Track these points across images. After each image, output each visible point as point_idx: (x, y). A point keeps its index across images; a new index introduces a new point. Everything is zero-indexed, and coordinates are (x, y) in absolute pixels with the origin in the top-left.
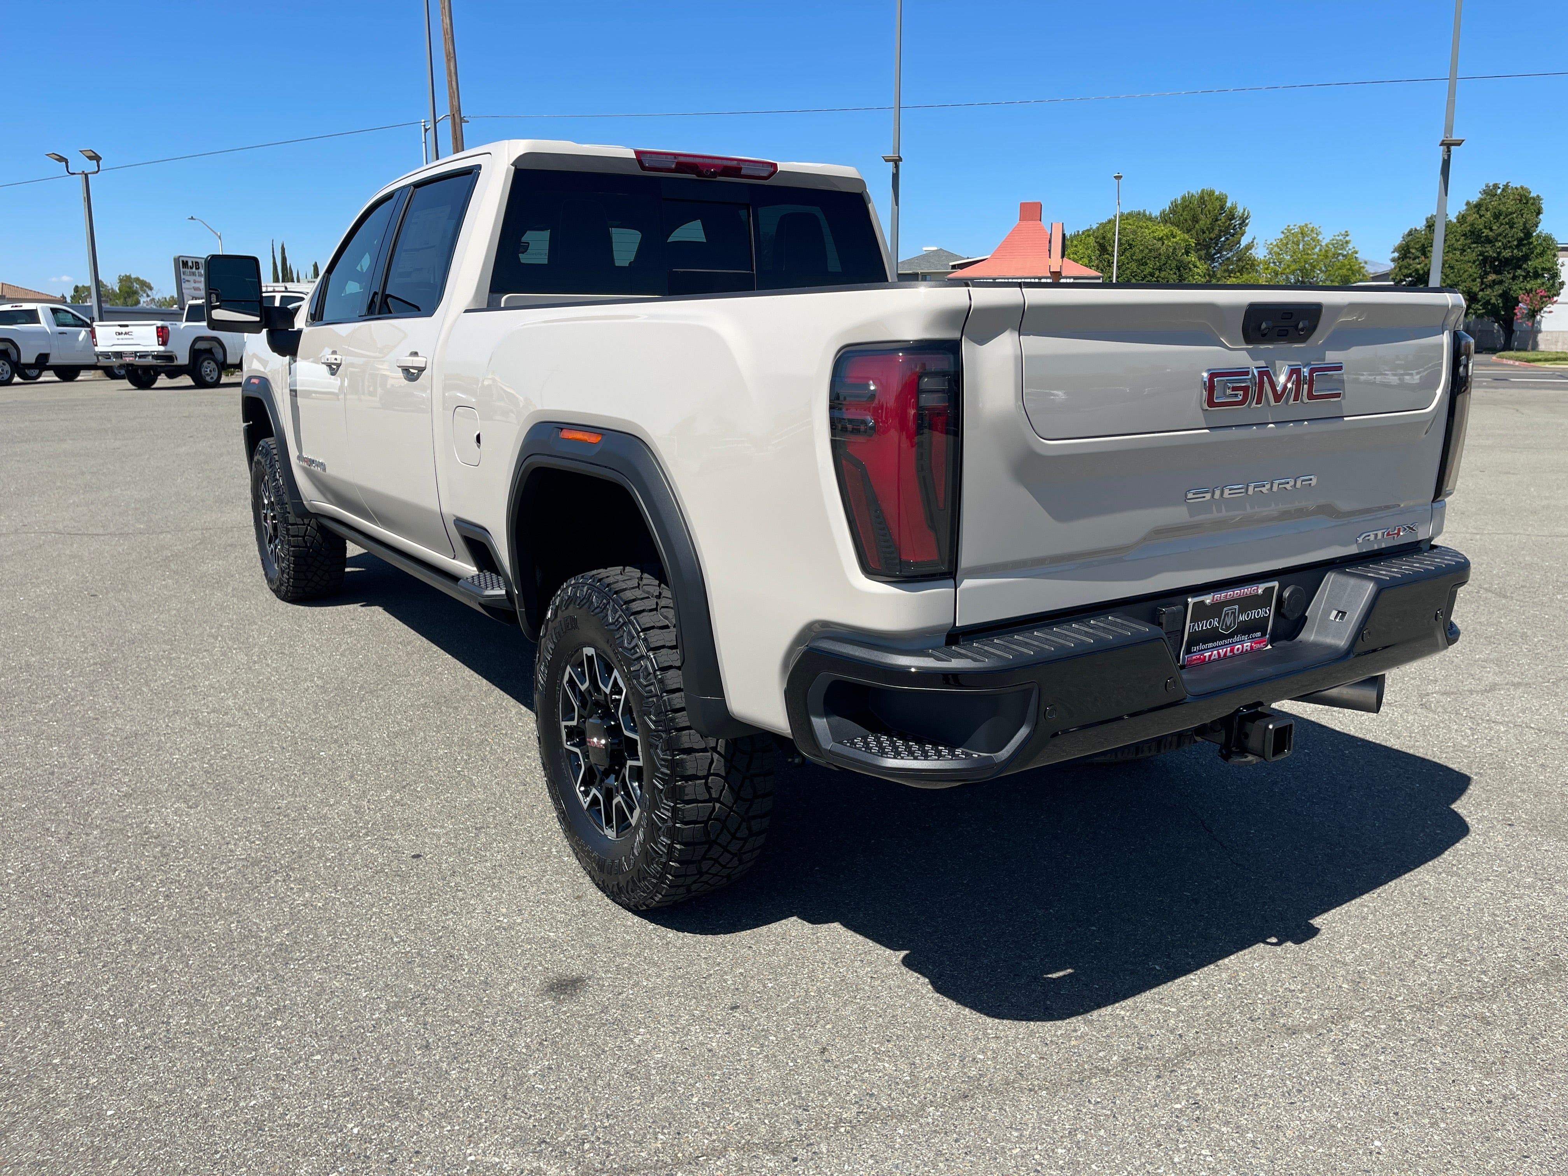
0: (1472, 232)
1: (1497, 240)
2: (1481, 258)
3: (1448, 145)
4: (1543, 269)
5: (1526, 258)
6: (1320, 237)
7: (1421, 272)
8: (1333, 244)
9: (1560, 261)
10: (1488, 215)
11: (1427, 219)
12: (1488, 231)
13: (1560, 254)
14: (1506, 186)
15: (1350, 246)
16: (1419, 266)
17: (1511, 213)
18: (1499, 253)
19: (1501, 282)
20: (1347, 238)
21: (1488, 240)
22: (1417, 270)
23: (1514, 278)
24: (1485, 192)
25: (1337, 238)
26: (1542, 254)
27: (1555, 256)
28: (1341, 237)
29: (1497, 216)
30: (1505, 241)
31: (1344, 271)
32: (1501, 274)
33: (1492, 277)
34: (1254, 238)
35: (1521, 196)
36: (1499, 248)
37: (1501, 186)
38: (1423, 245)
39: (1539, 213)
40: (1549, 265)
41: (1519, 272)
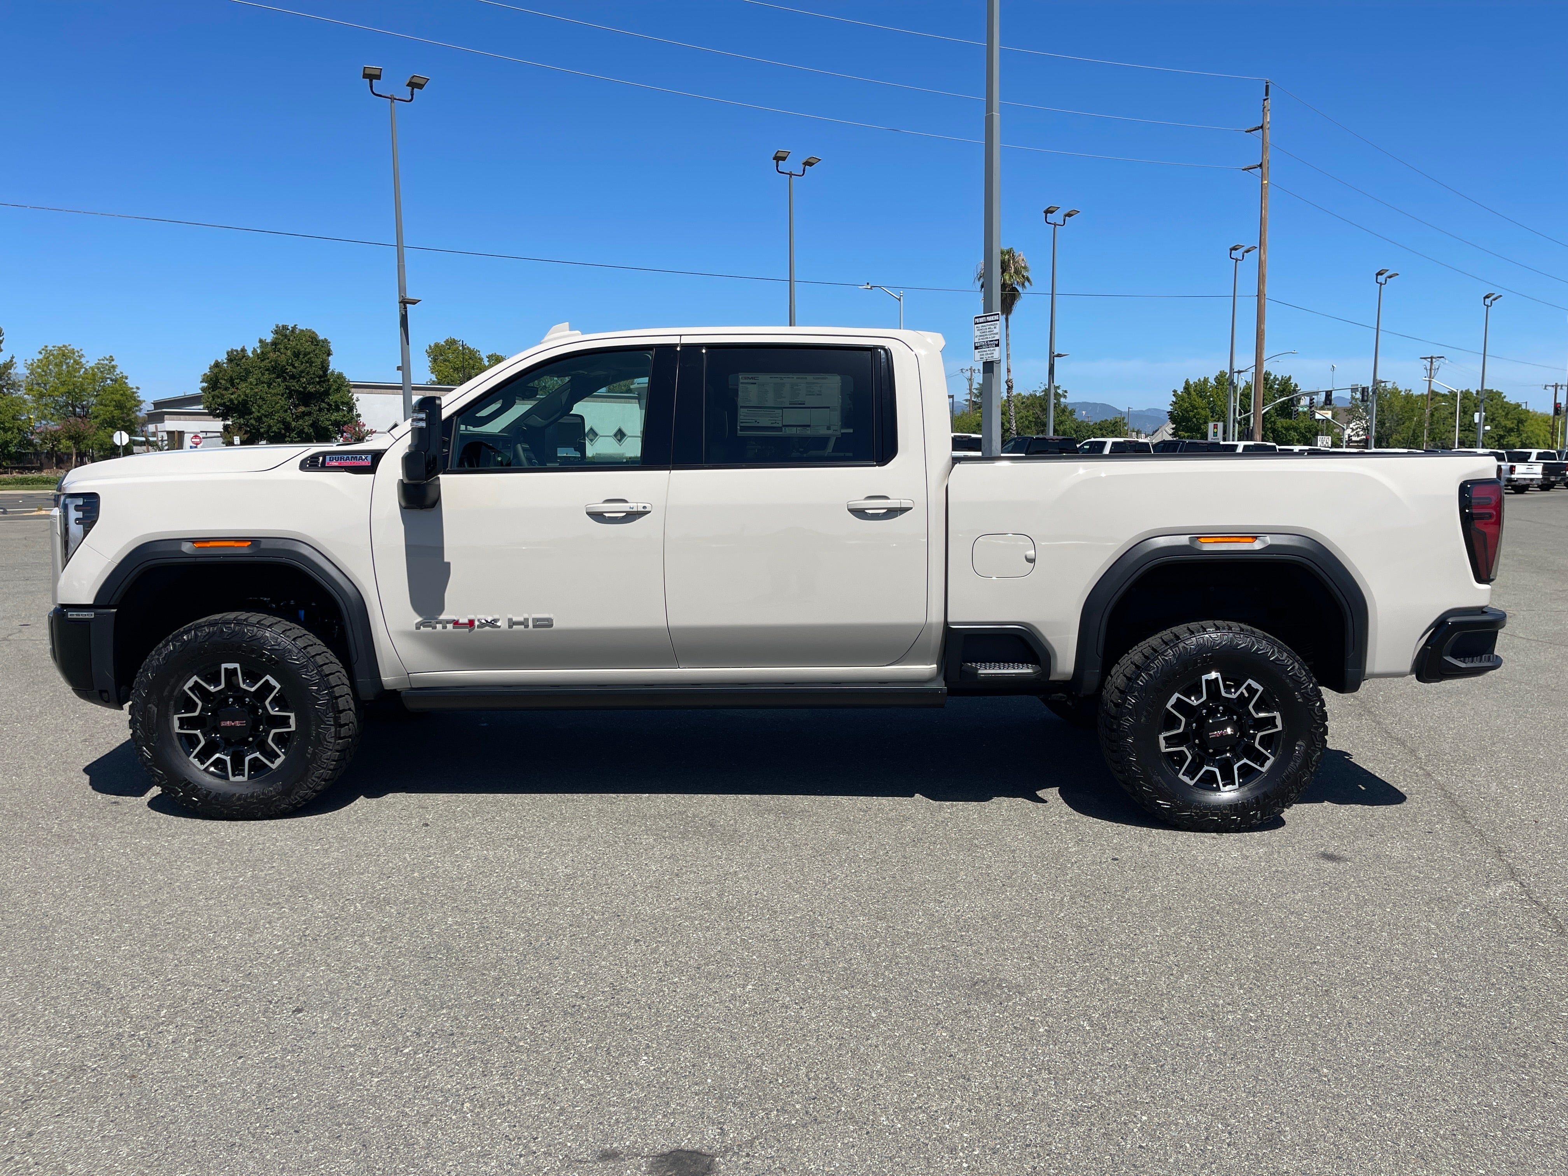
0: (274, 368)
1: (301, 376)
2: (288, 391)
3: (404, 302)
4: (343, 403)
5: (327, 393)
6: (83, 360)
7: (236, 402)
8: (98, 369)
9: (355, 397)
10: (289, 353)
11: (228, 353)
12: (291, 367)
13: (353, 390)
14: (294, 328)
15: (118, 371)
16: (233, 396)
17: (309, 353)
18: (305, 388)
19: (309, 414)
20: (113, 363)
21: (293, 377)
22: (231, 400)
23: (320, 410)
24: (276, 332)
25: (102, 362)
26: (338, 390)
27: (349, 392)
28: (106, 362)
29: (296, 355)
30: (308, 377)
31: (118, 396)
32: (309, 406)
33: (302, 409)
34: (13, 357)
35: (312, 338)
36: (304, 383)
37: (289, 328)
38: (231, 377)
39: (329, 354)
40: (346, 400)
41: (323, 405)
